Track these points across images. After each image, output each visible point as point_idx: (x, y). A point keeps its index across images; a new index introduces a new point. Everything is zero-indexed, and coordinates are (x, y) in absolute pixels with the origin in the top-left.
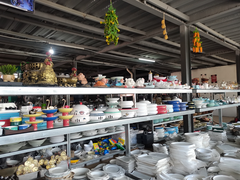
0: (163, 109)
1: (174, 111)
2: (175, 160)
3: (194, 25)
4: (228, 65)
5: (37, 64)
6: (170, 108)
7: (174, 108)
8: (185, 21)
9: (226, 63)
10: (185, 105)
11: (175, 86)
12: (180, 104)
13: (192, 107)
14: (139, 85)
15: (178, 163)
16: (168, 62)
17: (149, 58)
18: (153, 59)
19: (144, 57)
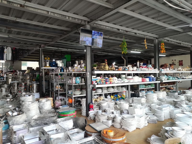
0: (144, 80)
2: (149, 99)
6: (147, 79)
7: (149, 80)
10: (155, 79)
11: (150, 70)
12: (153, 78)
13: (159, 80)
14: (134, 70)
16: (150, 53)
17: (136, 51)
18: (139, 51)
19: (134, 51)
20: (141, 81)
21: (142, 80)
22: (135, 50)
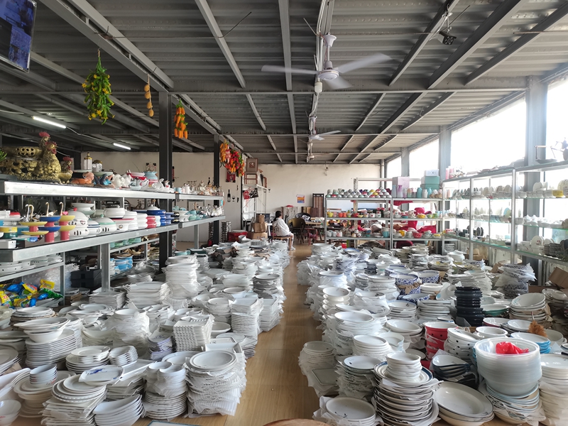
0: (152, 221)
1: (162, 225)
2: (174, 285)
3: (178, 95)
4: (194, 152)
5: (32, 150)
6: (157, 220)
7: (161, 221)
8: (166, 87)
9: (191, 149)
10: (170, 217)
13: (177, 220)
15: (178, 288)
16: (94, 133)
17: (53, 118)
18: (61, 121)
19: (44, 116)
20: (146, 226)
21: (146, 220)
22: (50, 114)
